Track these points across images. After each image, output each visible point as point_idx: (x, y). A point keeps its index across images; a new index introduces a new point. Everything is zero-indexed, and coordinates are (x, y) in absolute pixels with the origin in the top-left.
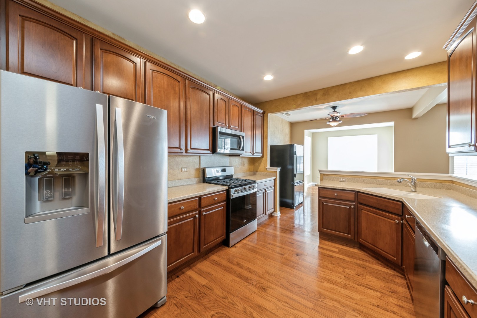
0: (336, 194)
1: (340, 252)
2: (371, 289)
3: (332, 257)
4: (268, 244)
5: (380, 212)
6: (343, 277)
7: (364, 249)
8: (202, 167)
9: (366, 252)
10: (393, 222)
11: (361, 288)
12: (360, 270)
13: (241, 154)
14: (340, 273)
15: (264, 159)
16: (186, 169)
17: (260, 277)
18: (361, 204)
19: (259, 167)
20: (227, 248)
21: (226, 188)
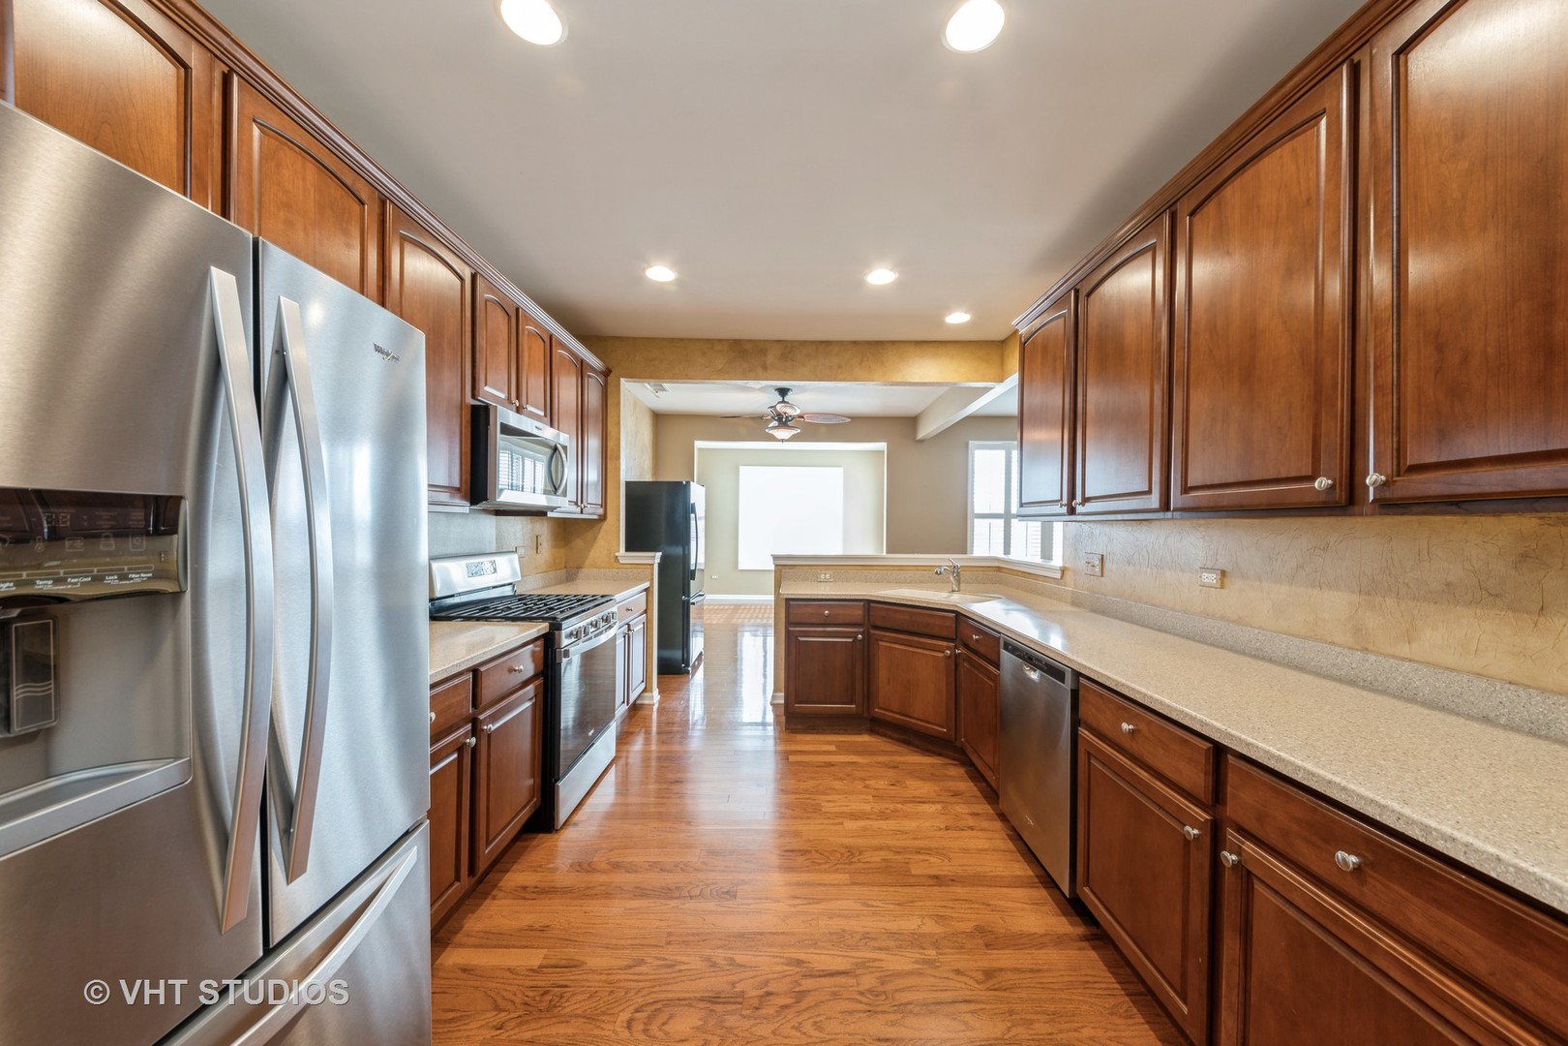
0: (826, 612)
1: (842, 749)
2: (923, 802)
3: (831, 765)
4: (671, 783)
5: (916, 639)
6: (870, 798)
7: (881, 730)
9: (885, 736)
10: (941, 655)
11: (908, 808)
12: (891, 773)
14: (861, 793)
15: (606, 525)
17: (701, 871)
18: (876, 627)
19: (589, 551)
20: (548, 836)
21: (542, 627)
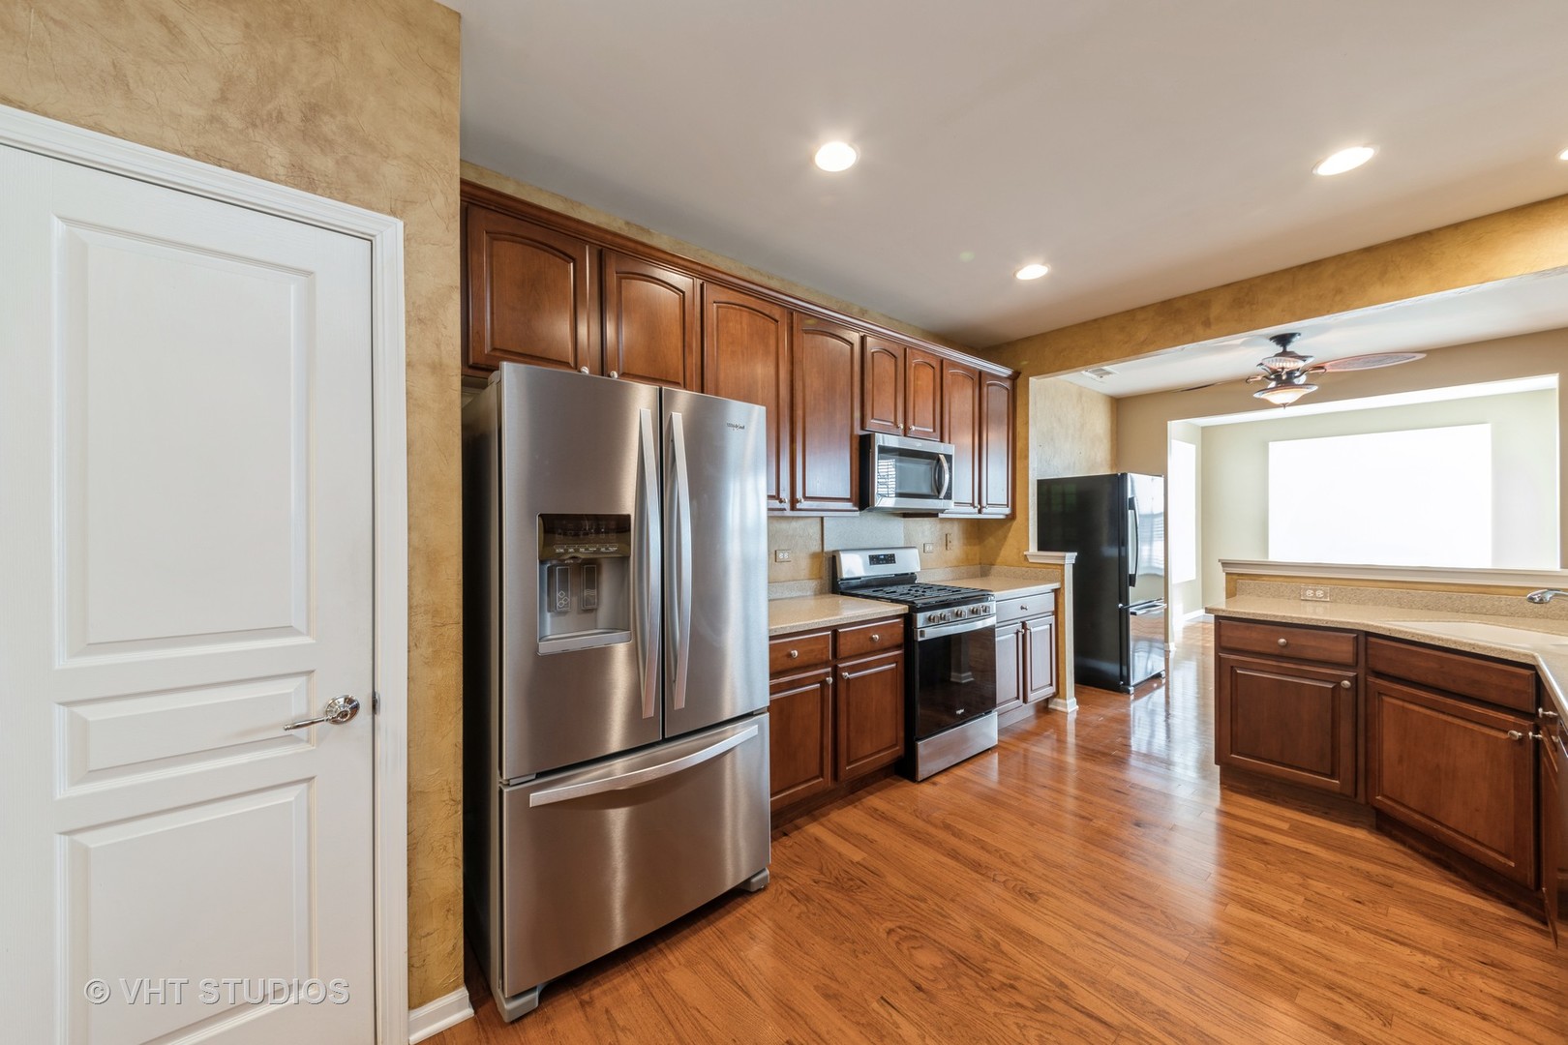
0: (1282, 641)
1: (1296, 831)
2: (1401, 943)
3: (1264, 842)
4: (1038, 785)
6: (1300, 899)
7: (1394, 832)
8: (828, 548)
9: (1403, 843)
10: (1502, 736)
11: (1362, 937)
12: (1366, 889)
13: (942, 511)
14: (1289, 888)
15: (1016, 524)
16: (786, 555)
17: (1018, 866)
18: (1379, 675)
19: (1000, 549)
20: (911, 783)
21: (902, 609)
